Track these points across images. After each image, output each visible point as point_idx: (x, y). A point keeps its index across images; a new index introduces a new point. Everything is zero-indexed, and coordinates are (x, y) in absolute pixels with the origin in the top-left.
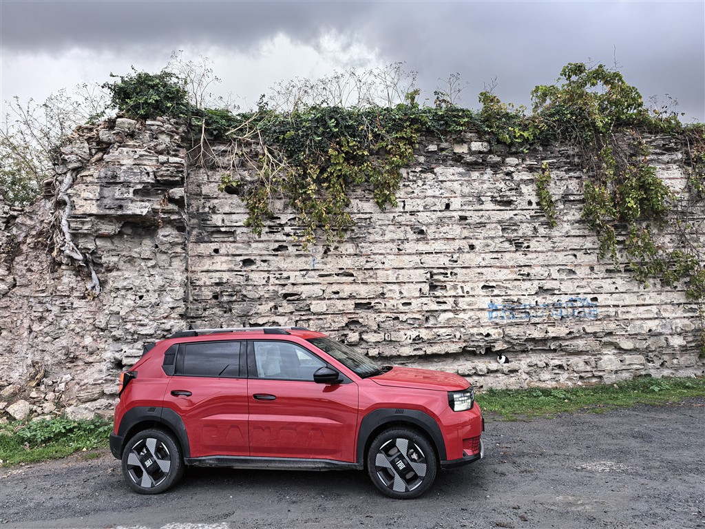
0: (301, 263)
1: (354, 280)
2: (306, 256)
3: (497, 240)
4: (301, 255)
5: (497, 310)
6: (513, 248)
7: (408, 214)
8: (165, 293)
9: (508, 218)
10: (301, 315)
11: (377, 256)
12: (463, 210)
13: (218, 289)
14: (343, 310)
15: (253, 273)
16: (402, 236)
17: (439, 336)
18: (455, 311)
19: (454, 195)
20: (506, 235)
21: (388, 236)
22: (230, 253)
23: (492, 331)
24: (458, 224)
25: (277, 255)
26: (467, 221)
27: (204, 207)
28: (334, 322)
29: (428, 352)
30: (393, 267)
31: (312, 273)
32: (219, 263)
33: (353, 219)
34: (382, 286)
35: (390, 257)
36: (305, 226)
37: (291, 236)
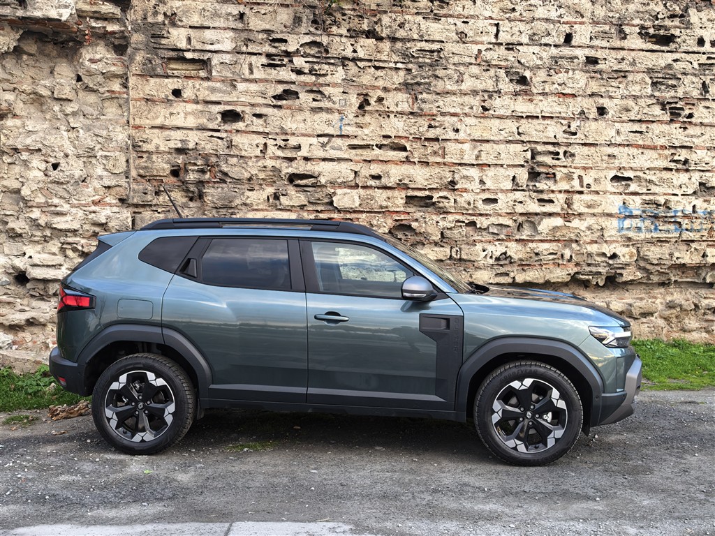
0: (320, 123)
1: (407, 157)
2: (329, 110)
3: (642, 102)
4: (320, 109)
5: (631, 216)
6: (667, 117)
7: (502, 48)
8: (94, 161)
9: (663, 65)
10: (317, 211)
11: (448, 118)
12: (592, 47)
13: (180, 160)
14: (387, 207)
15: (239, 135)
16: (490, 85)
17: (537, 254)
18: (567, 217)
19: (580, 20)
20: (657, 94)
21: (468, 84)
22: (201, 98)
23: (621, 250)
24: (581, 70)
25: (280, 107)
26: (598, 67)
27: (156, 13)
28: (372, 225)
29: (519, 279)
30: (472, 138)
31: (339, 141)
32: (182, 115)
33: (411, 50)
34: (452, 169)
35: (468, 120)
36: (329, 58)
37: (305, 74)
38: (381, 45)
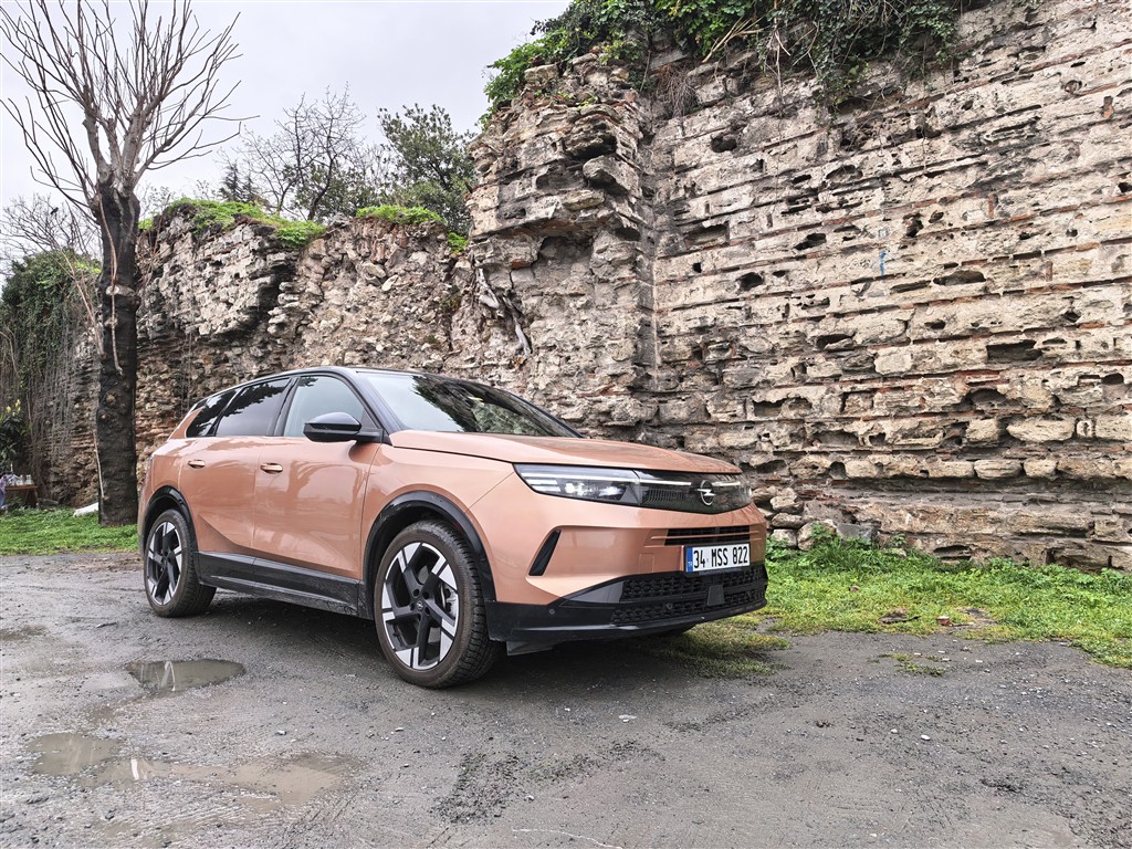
0: (854, 266)
1: (986, 289)
2: (863, 248)
4: (853, 249)
8: (603, 351)
10: (856, 382)
13: (699, 340)
14: (955, 366)
15: (758, 300)
21: (1089, 157)
22: (718, 268)
25: (804, 257)
27: (677, 189)
28: (932, 394)
30: (1102, 238)
31: (878, 286)
32: (701, 290)
33: (984, 136)
34: (1068, 294)
35: (1092, 213)
36: (863, 181)
37: (833, 209)
38: (936, 143)
